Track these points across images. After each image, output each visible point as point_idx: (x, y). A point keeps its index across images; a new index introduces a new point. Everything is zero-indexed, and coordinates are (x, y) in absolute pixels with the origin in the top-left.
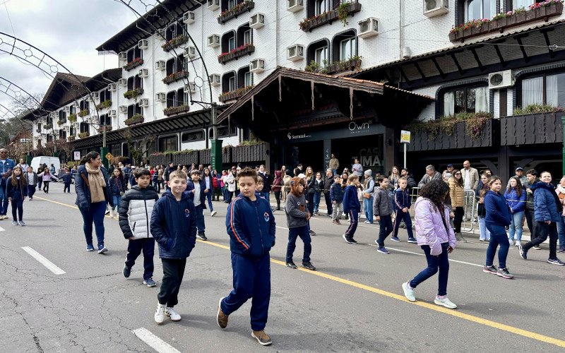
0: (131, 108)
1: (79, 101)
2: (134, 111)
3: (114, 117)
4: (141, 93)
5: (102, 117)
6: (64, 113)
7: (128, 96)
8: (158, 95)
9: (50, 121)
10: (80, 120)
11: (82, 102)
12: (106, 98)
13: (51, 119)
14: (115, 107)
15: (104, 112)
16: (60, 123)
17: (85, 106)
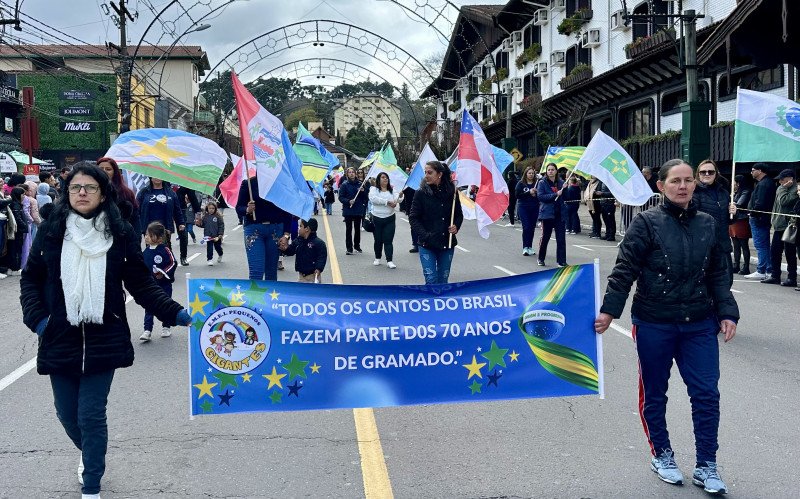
0: (571, 51)
1: (494, 53)
2: (577, 57)
3: (545, 76)
4: (589, 18)
5: (527, 78)
6: (475, 80)
7: (564, 30)
8: (615, 15)
9: (457, 96)
10: (495, 89)
11: (498, 55)
12: (533, 39)
13: (459, 92)
14: (545, 57)
15: (530, 69)
16: (470, 98)
17: (502, 61)
